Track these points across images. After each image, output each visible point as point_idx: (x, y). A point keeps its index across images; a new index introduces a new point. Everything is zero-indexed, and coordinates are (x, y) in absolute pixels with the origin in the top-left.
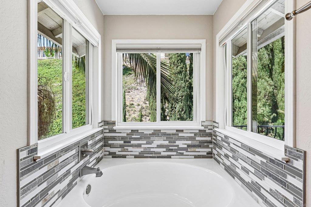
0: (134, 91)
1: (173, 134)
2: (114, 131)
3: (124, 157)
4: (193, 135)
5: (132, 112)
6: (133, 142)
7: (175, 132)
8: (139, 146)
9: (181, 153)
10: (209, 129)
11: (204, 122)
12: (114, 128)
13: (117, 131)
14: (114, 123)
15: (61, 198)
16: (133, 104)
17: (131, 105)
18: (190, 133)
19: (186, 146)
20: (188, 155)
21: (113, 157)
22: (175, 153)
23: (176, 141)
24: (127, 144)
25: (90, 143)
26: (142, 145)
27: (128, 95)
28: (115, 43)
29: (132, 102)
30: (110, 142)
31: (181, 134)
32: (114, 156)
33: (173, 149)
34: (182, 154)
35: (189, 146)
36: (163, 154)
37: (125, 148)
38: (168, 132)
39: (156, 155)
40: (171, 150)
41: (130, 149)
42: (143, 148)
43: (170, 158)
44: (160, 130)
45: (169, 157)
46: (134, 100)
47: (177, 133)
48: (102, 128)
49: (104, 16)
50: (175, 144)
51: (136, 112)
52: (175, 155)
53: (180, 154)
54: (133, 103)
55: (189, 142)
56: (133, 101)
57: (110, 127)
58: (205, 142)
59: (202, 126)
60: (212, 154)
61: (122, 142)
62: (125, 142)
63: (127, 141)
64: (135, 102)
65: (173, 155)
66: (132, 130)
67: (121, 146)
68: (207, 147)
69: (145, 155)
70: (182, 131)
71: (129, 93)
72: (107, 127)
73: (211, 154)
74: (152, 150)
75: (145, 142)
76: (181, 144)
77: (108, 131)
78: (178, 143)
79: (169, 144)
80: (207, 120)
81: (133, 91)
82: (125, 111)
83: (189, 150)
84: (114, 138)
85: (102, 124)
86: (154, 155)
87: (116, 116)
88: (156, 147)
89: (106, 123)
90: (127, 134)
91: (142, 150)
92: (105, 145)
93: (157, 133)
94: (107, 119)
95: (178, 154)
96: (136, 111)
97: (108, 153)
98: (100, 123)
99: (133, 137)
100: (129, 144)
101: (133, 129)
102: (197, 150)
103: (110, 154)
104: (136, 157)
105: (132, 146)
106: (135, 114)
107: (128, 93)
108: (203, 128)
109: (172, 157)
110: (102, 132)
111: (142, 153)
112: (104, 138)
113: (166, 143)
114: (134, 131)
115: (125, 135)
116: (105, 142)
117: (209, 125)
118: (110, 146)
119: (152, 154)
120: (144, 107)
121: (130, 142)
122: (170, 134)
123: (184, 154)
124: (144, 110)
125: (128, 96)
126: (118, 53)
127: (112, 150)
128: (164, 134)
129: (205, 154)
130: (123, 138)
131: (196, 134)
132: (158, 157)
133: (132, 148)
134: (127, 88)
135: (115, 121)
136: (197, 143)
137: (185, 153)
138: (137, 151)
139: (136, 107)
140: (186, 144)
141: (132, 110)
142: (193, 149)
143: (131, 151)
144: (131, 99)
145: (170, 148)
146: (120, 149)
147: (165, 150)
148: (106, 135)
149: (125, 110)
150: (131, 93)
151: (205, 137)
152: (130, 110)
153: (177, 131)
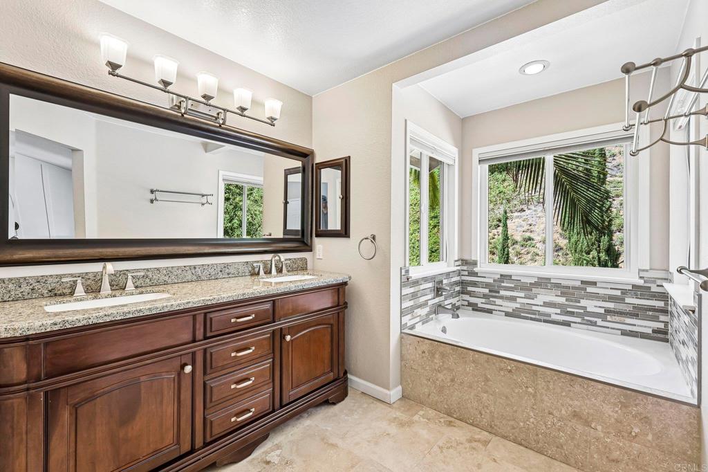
0: (534, 208)
1: (574, 288)
2: (475, 274)
3: (490, 311)
4: (618, 293)
5: (529, 256)
6: (502, 293)
7: (578, 284)
8: (513, 299)
9: (591, 321)
10: (658, 286)
11: (647, 271)
12: (476, 270)
13: (479, 275)
14: (475, 263)
15: (421, 323)
16: (530, 239)
17: (527, 241)
18: (611, 289)
19: (602, 311)
20: (608, 328)
21: (473, 310)
22: (579, 320)
23: (581, 300)
24: (494, 294)
25: (445, 282)
26: (518, 299)
27: (517, 217)
28: (476, 153)
29: (528, 234)
30: (469, 289)
31: (590, 289)
32: (475, 308)
33: (574, 312)
34: (594, 324)
35: (608, 311)
36: (554, 317)
37: (491, 299)
38: (564, 283)
39: (542, 318)
40: (572, 314)
41: (498, 301)
42: (519, 303)
43: (570, 326)
44: (550, 279)
45: (567, 324)
46: (533, 228)
47: (583, 286)
48: (459, 268)
49: (463, 119)
50: (578, 304)
51: (537, 258)
52: (579, 323)
53: (589, 323)
54: (532, 236)
55: (611, 305)
56: (531, 232)
57: (470, 268)
58: (650, 310)
59: (641, 278)
60: (666, 333)
61: (486, 291)
62: (490, 291)
63: (494, 290)
64: (536, 234)
65: (575, 323)
66: (501, 275)
67: (485, 296)
68: (656, 319)
69: (522, 314)
70: (594, 284)
71: (523, 213)
72: (465, 268)
73: (663, 334)
74: (534, 308)
75: (522, 295)
76: (592, 306)
77: (466, 273)
78: (583, 303)
79: (567, 303)
80: (653, 268)
81: (532, 207)
82: (506, 253)
83: (609, 318)
84: (474, 284)
85: (459, 263)
86: (537, 317)
87: (480, 253)
88: (542, 304)
89: (464, 262)
90: (494, 281)
91: (518, 306)
92: (463, 292)
93: (543, 283)
94: (466, 257)
95: (584, 322)
96: (538, 255)
97: (466, 303)
98: (456, 261)
99: (503, 284)
100: (497, 295)
101: (502, 273)
102: (628, 321)
103: (470, 304)
104: (507, 314)
105: (502, 298)
106: (536, 263)
107: (519, 214)
108: (641, 282)
109: (572, 324)
110: (459, 273)
111: (518, 311)
112: (462, 283)
113: (562, 300)
114: (504, 277)
115: (491, 281)
116: (463, 287)
117: (659, 279)
118: (470, 293)
119: (535, 314)
120: (562, 245)
121: (499, 292)
122: (568, 287)
123: (598, 324)
124: (560, 254)
125: (520, 221)
126: (482, 165)
127: (473, 300)
128: (557, 286)
129: (650, 331)
130: (487, 285)
131: (624, 292)
132: (545, 321)
133: (501, 300)
134: (516, 202)
135: (477, 261)
136: (629, 309)
137: (599, 322)
138: (510, 306)
139: (538, 245)
140: (603, 307)
141: (528, 253)
142: (617, 318)
143: (499, 306)
144: (526, 227)
145: (569, 309)
146: (483, 300)
147: (558, 311)
148: (464, 278)
149: (506, 250)
150: (528, 212)
151: (648, 299)
152: (522, 252)
153: (583, 282)
